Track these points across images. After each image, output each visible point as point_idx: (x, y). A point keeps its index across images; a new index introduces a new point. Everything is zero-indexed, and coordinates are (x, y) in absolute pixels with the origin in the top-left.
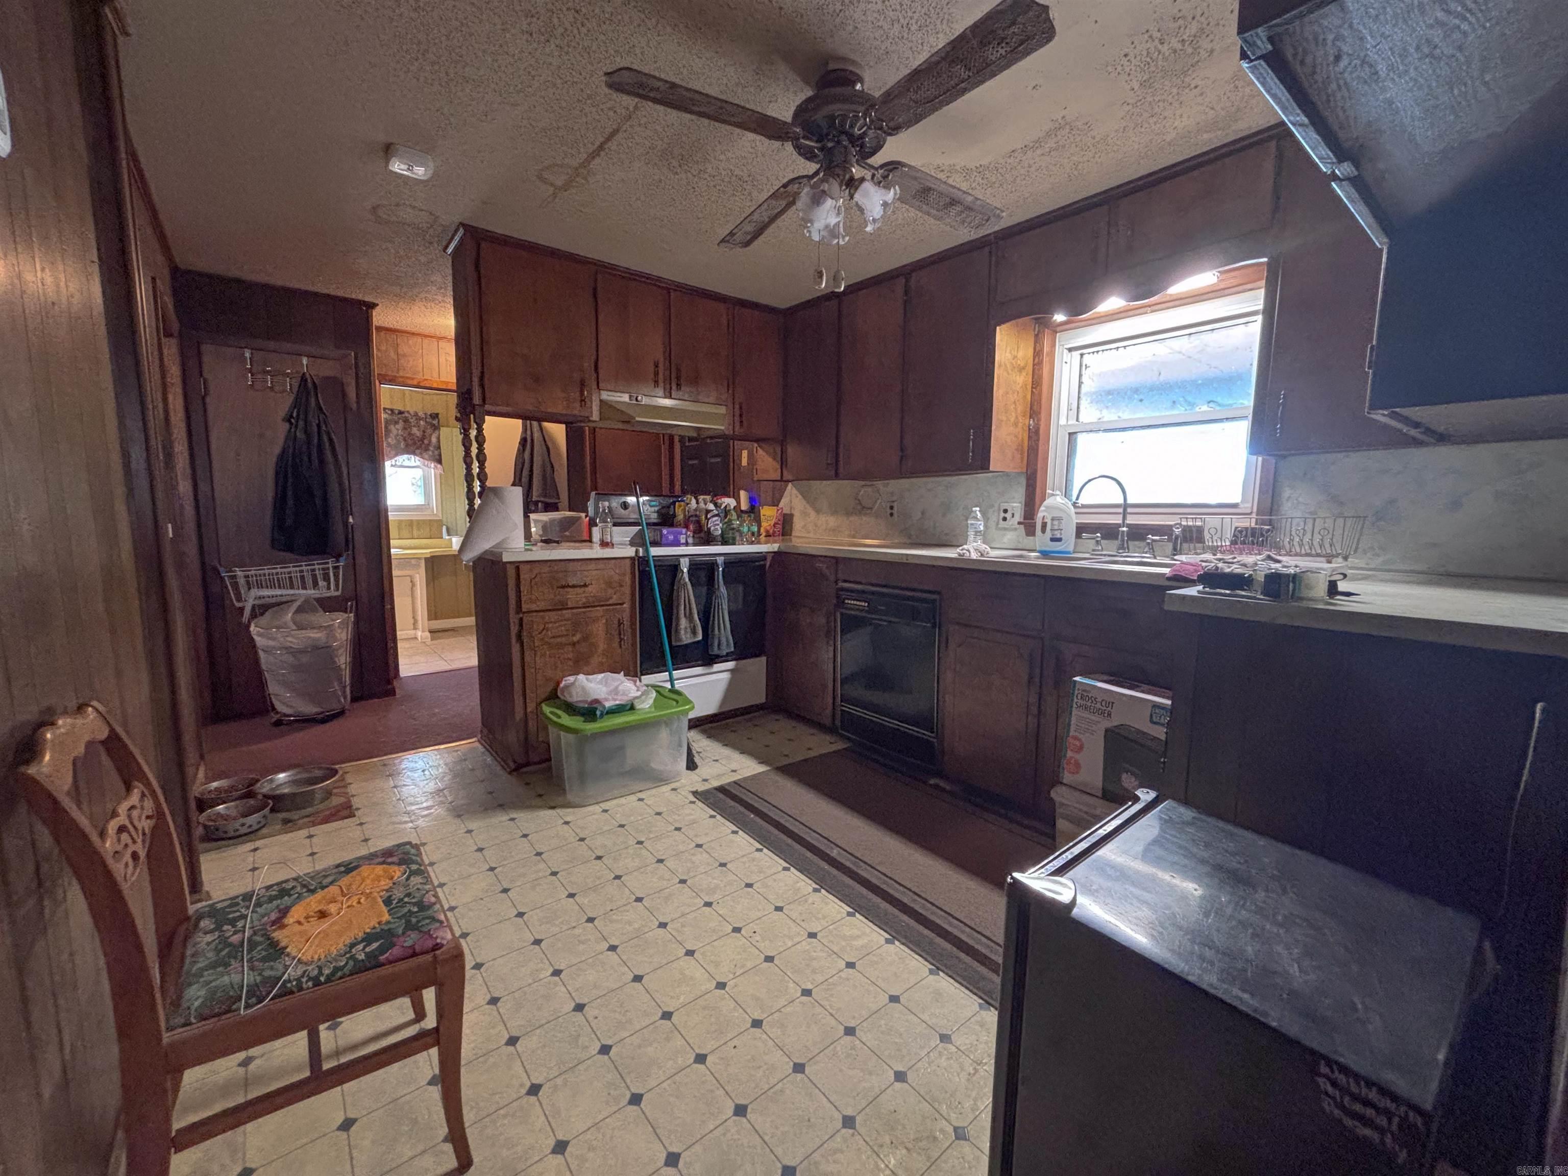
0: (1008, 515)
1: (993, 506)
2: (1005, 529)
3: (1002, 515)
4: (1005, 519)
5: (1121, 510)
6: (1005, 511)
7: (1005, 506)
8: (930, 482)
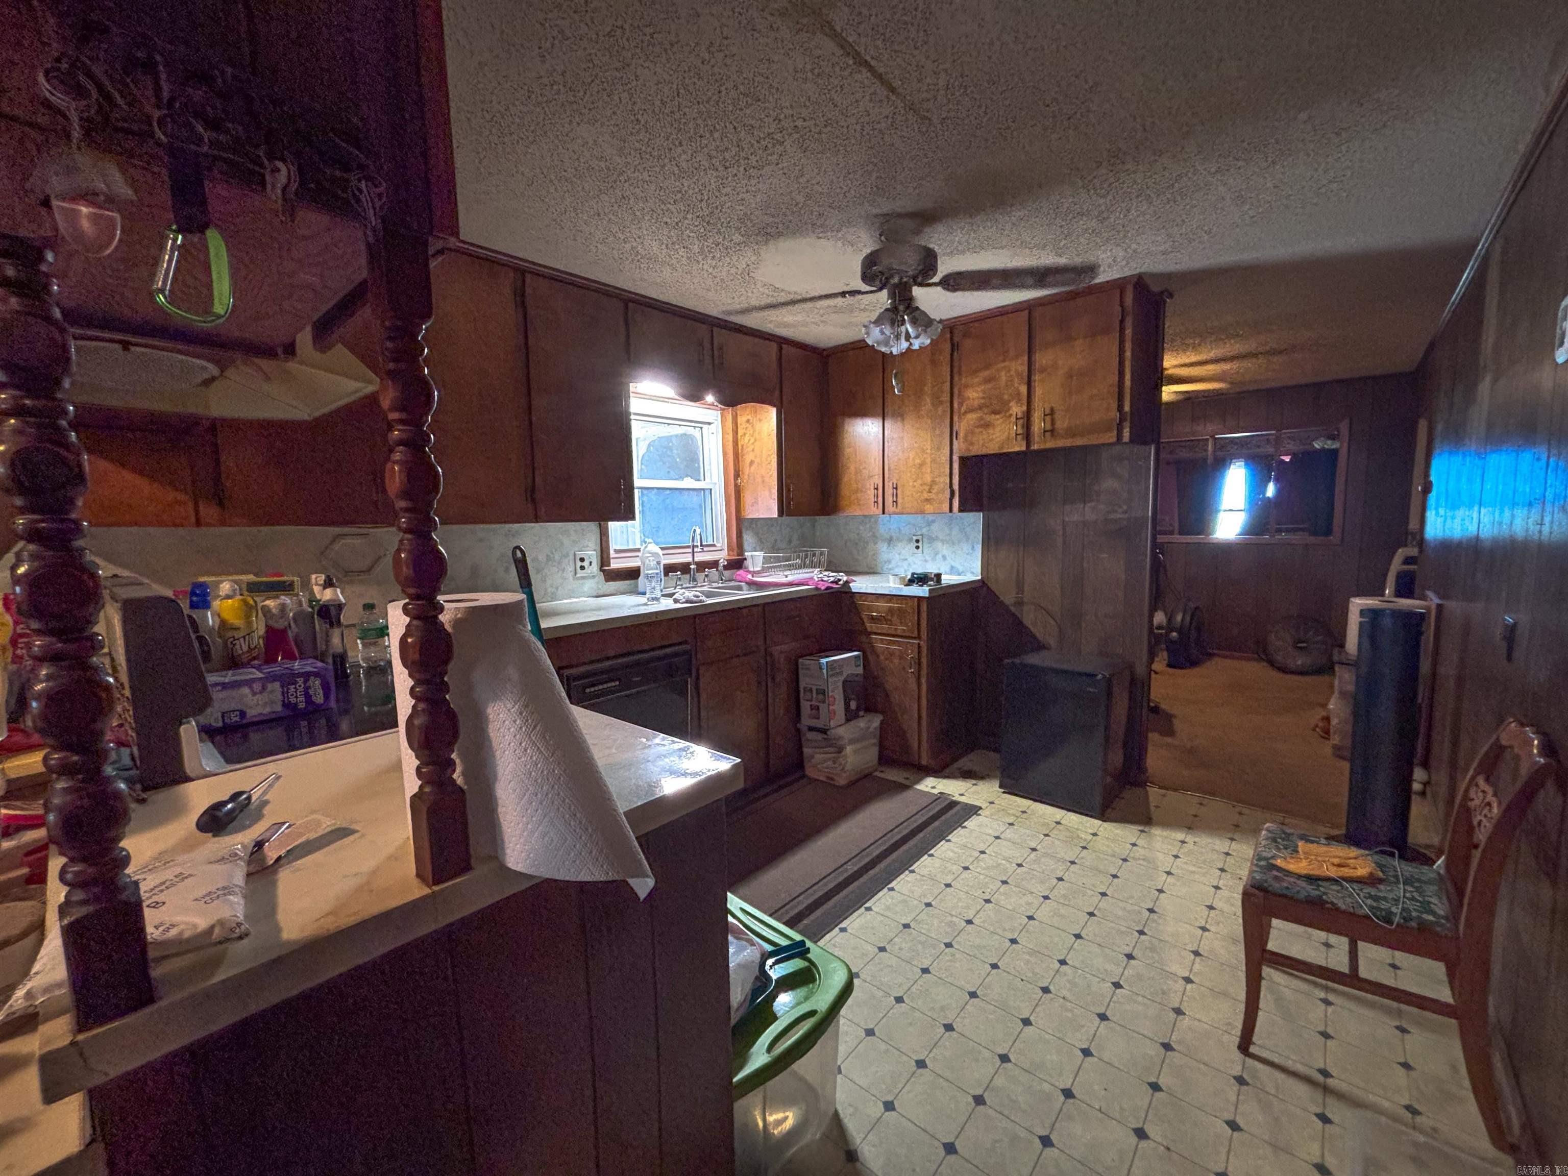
0: (586, 564)
1: (567, 556)
2: (583, 578)
3: (579, 564)
4: (582, 568)
5: (690, 550)
6: (582, 560)
7: (580, 554)
8: (481, 529)
